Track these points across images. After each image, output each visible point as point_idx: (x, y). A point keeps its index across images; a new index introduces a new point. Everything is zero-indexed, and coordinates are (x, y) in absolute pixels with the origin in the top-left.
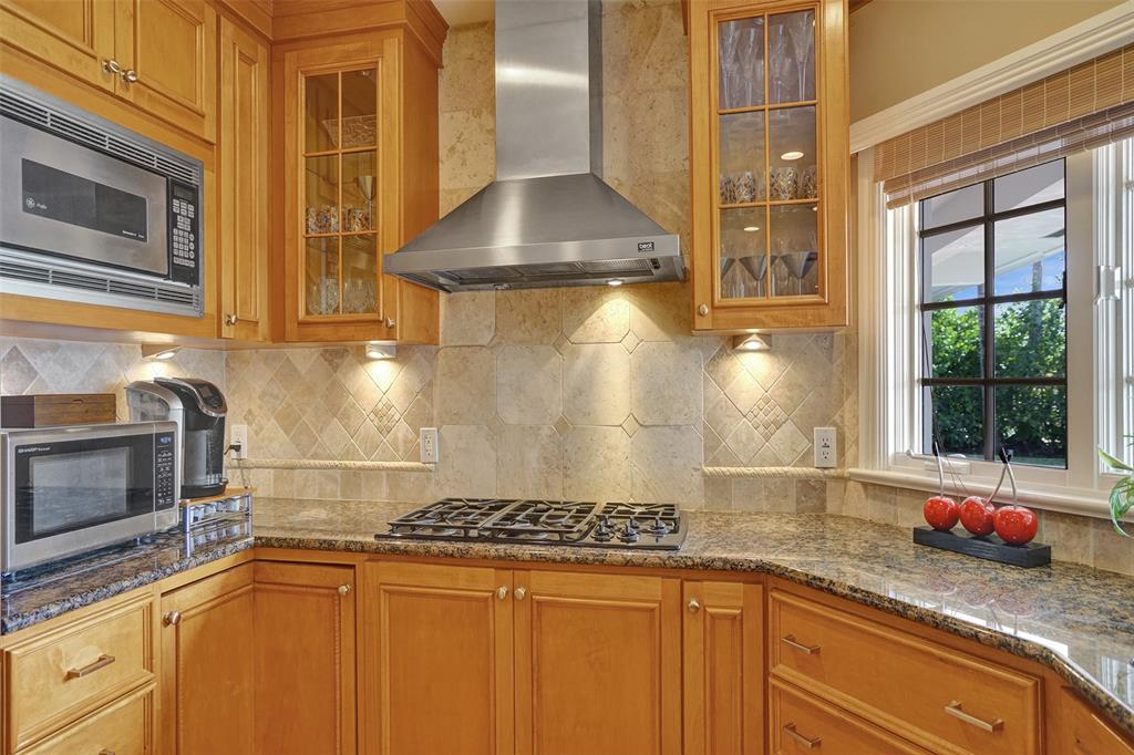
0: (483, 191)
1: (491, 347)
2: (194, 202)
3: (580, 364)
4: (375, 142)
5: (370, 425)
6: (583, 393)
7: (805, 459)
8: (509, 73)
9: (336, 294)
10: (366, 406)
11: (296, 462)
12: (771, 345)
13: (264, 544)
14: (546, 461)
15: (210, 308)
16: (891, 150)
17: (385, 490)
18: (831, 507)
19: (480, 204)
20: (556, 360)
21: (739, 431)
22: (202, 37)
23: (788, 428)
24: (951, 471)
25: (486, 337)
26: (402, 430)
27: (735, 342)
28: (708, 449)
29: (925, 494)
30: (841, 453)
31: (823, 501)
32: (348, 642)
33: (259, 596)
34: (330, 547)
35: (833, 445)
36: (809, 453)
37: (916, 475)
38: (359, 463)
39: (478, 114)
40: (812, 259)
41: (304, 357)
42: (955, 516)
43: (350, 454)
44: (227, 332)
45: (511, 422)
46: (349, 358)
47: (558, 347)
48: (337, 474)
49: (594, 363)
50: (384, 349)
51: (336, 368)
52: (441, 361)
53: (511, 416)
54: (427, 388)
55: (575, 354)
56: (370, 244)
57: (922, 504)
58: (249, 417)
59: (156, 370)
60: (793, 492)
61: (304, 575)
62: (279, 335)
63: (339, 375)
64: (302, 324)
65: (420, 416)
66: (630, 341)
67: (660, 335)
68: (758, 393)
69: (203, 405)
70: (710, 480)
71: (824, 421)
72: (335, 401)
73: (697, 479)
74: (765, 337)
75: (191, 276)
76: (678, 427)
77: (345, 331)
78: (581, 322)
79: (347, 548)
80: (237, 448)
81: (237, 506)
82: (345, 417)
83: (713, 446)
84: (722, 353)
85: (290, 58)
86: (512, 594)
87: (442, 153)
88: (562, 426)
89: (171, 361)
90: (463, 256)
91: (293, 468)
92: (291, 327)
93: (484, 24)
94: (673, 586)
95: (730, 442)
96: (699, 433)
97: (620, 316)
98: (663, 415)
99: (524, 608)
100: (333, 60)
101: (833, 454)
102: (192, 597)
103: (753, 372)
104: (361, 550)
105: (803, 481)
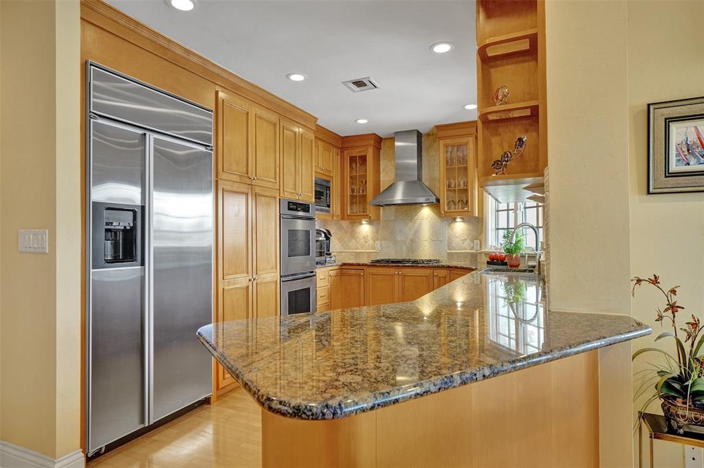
0: (391, 185)
1: (394, 220)
2: (329, 190)
3: (416, 225)
4: (366, 172)
5: (363, 241)
6: (417, 233)
7: (472, 248)
8: (397, 144)
9: (356, 208)
10: (361, 236)
12: (463, 220)
14: (408, 249)
15: (331, 213)
18: (478, 260)
19: (391, 188)
20: (410, 223)
21: (456, 241)
23: (468, 241)
25: (393, 218)
26: (371, 242)
27: (454, 220)
28: (449, 246)
31: (476, 259)
32: (362, 285)
34: (359, 265)
35: (479, 244)
36: (473, 247)
38: (359, 251)
39: (390, 161)
40: (467, 200)
41: (345, 223)
43: (357, 249)
44: (335, 218)
45: (399, 239)
46: (357, 224)
47: (411, 221)
48: (353, 254)
49: (420, 224)
50: (367, 221)
51: (353, 226)
52: (381, 224)
53: (399, 238)
54: (377, 231)
55: (415, 222)
56: (364, 197)
58: (334, 238)
60: (469, 256)
61: (353, 272)
62: (343, 218)
63: (354, 228)
64: (348, 216)
65: (375, 239)
66: (429, 219)
67: (436, 217)
68: (461, 232)
69: (328, 234)
70: (449, 254)
71: (477, 239)
72: (353, 234)
73: (446, 254)
74: (461, 218)
75: (329, 206)
76: (441, 241)
77: (359, 217)
78: (417, 214)
79: (363, 265)
81: (333, 259)
82: (356, 239)
83: (450, 246)
84: (452, 222)
85: (346, 152)
86: (398, 273)
87: (381, 171)
88: (412, 241)
90: (388, 201)
92: (345, 216)
93: (392, 138)
94: (432, 271)
95: (453, 244)
96: (446, 242)
97: (426, 213)
98: (436, 238)
99: (401, 277)
100: (356, 153)
101: (479, 246)
102: (332, 273)
103: (460, 227)
104: (366, 265)
105: (472, 254)
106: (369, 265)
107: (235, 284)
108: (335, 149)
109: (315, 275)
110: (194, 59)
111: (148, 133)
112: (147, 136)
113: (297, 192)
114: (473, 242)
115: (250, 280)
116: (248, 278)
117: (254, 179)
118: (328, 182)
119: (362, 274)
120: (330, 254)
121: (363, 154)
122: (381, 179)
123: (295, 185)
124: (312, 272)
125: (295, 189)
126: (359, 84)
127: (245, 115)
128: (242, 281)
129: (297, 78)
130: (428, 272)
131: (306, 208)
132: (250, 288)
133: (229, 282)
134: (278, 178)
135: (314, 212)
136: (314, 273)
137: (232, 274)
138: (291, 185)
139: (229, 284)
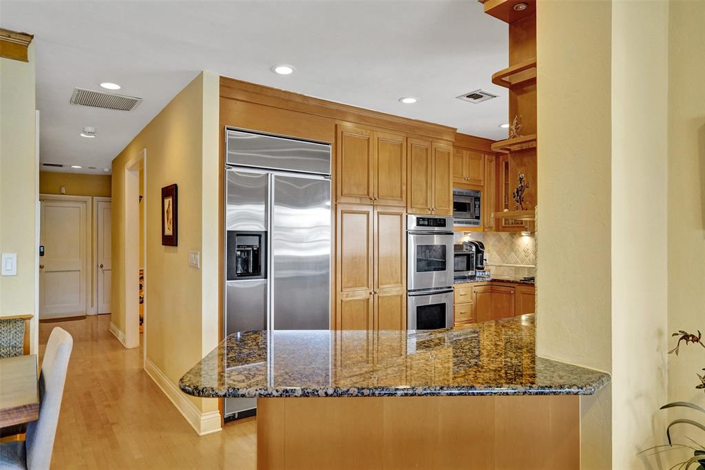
2: (479, 201)
5: (523, 254)
10: (521, 249)
11: (501, 264)
15: (482, 225)
22: (482, 162)
26: (531, 256)
32: (513, 305)
33: (493, 294)
38: (519, 265)
41: (504, 235)
43: (518, 263)
46: (517, 235)
48: (513, 268)
50: (526, 233)
51: (513, 238)
58: (489, 251)
59: (467, 239)
61: (503, 289)
62: (498, 230)
63: (514, 240)
64: (503, 227)
69: (480, 248)
72: (512, 248)
75: (478, 218)
79: (513, 282)
80: (486, 260)
81: (486, 273)
82: (515, 252)
85: (501, 157)
89: (470, 236)
91: (501, 266)
92: (501, 228)
102: (479, 289)
104: (516, 282)
106: (520, 283)
107: (354, 296)
108: (486, 156)
109: (452, 291)
110: (312, 103)
111: (270, 172)
112: (269, 175)
113: (429, 206)
115: (371, 293)
116: (369, 292)
117: (376, 199)
118: (478, 192)
119: (512, 292)
120: (483, 269)
123: (427, 201)
124: (450, 287)
125: (427, 205)
126: (475, 96)
127: (366, 141)
128: (362, 293)
129: (409, 101)
131: (441, 223)
132: (371, 300)
133: (347, 294)
134: (404, 196)
135: (453, 225)
136: (452, 289)
137: (351, 287)
138: (422, 201)
139: (347, 296)
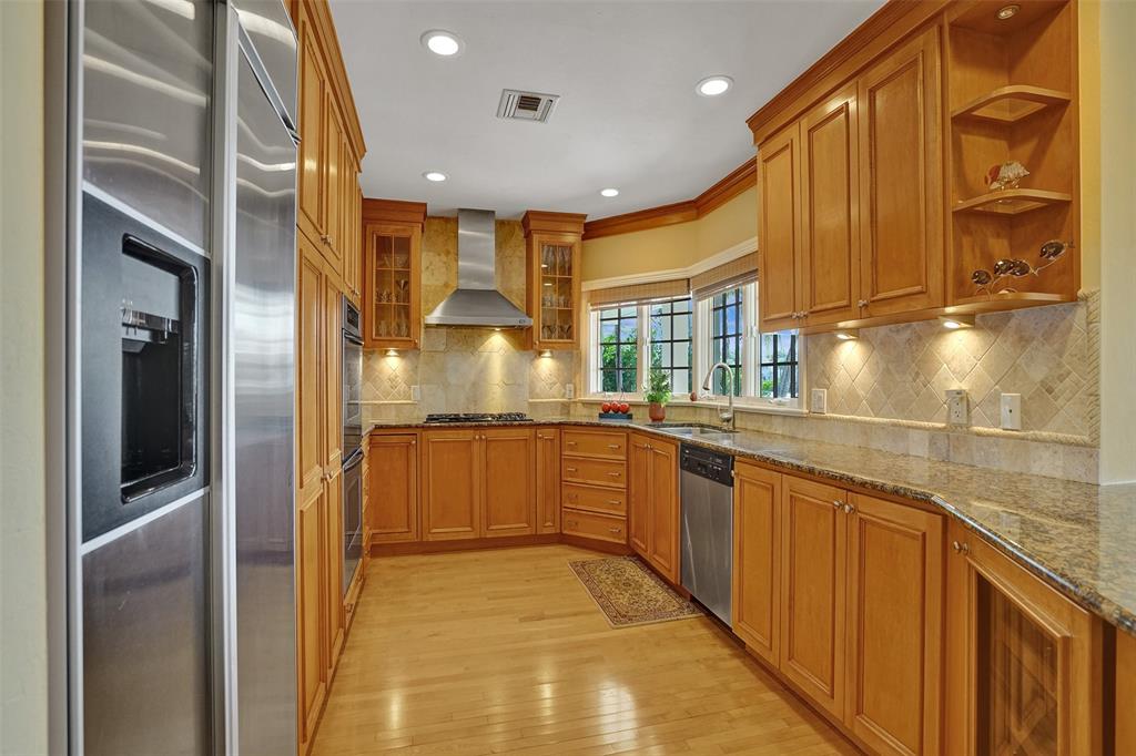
1: (445, 351)
3: (482, 360)
4: (408, 267)
5: (387, 384)
6: (483, 372)
7: (563, 396)
9: (386, 328)
10: (385, 376)
12: (553, 355)
13: (378, 427)
14: (468, 399)
16: (593, 293)
17: (394, 413)
18: (572, 412)
20: (472, 358)
21: (541, 386)
23: (558, 385)
24: (609, 396)
25: (442, 348)
26: (402, 386)
27: (540, 353)
28: (530, 393)
29: (600, 404)
30: (575, 392)
31: (569, 410)
34: (409, 427)
35: (573, 389)
36: (565, 394)
37: (598, 398)
39: (440, 255)
40: (570, 327)
42: (610, 408)
45: (453, 383)
46: (376, 355)
47: (473, 353)
48: (369, 408)
49: (488, 359)
50: (396, 351)
52: (422, 357)
53: (453, 380)
54: (415, 369)
55: (480, 356)
56: (403, 309)
57: (600, 408)
60: (559, 407)
61: (395, 439)
65: (410, 382)
66: (502, 352)
67: (512, 349)
68: (548, 372)
70: (530, 404)
71: (570, 382)
73: (528, 404)
74: (551, 352)
76: (519, 385)
78: (482, 344)
79: (417, 427)
83: (532, 393)
84: (535, 357)
85: (370, 226)
86: (481, 438)
88: (474, 384)
92: (369, 341)
93: (453, 218)
94: (533, 430)
95: (538, 390)
96: (527, 387)
97: (497, 343)
98: (514, 380)
99: (484, 444)
100: (390, 230)
101: (572, 393)
103: (546, 364)
105: (563, 404)
106: (424, 427)
114: (565, 388)
119: (414, 442)
121: (404, 235)
122: (423, 282)
129: (443, 45)
130: (527, 432)
